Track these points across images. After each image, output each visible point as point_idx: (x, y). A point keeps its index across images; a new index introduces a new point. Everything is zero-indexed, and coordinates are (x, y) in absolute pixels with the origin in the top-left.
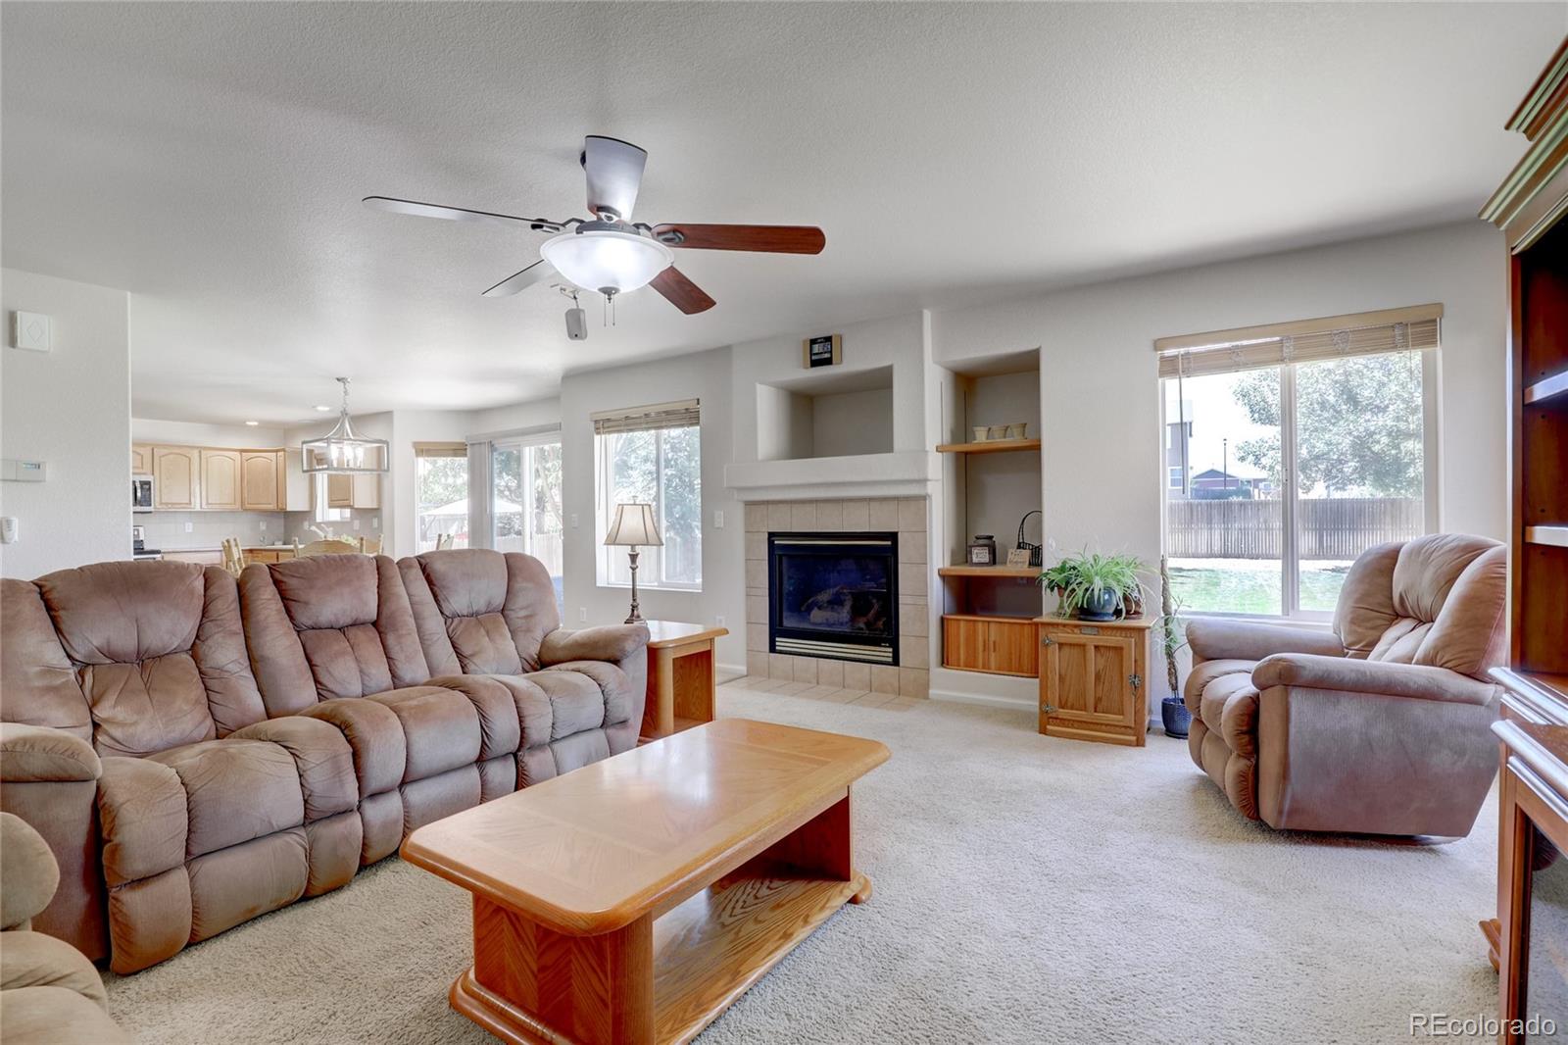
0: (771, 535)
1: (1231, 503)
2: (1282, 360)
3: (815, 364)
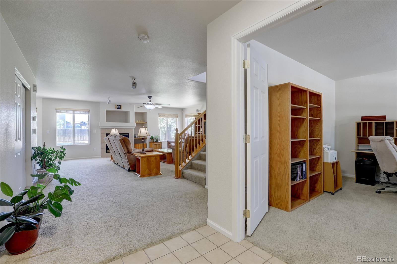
0: (106, 133)
2: (168, 117)
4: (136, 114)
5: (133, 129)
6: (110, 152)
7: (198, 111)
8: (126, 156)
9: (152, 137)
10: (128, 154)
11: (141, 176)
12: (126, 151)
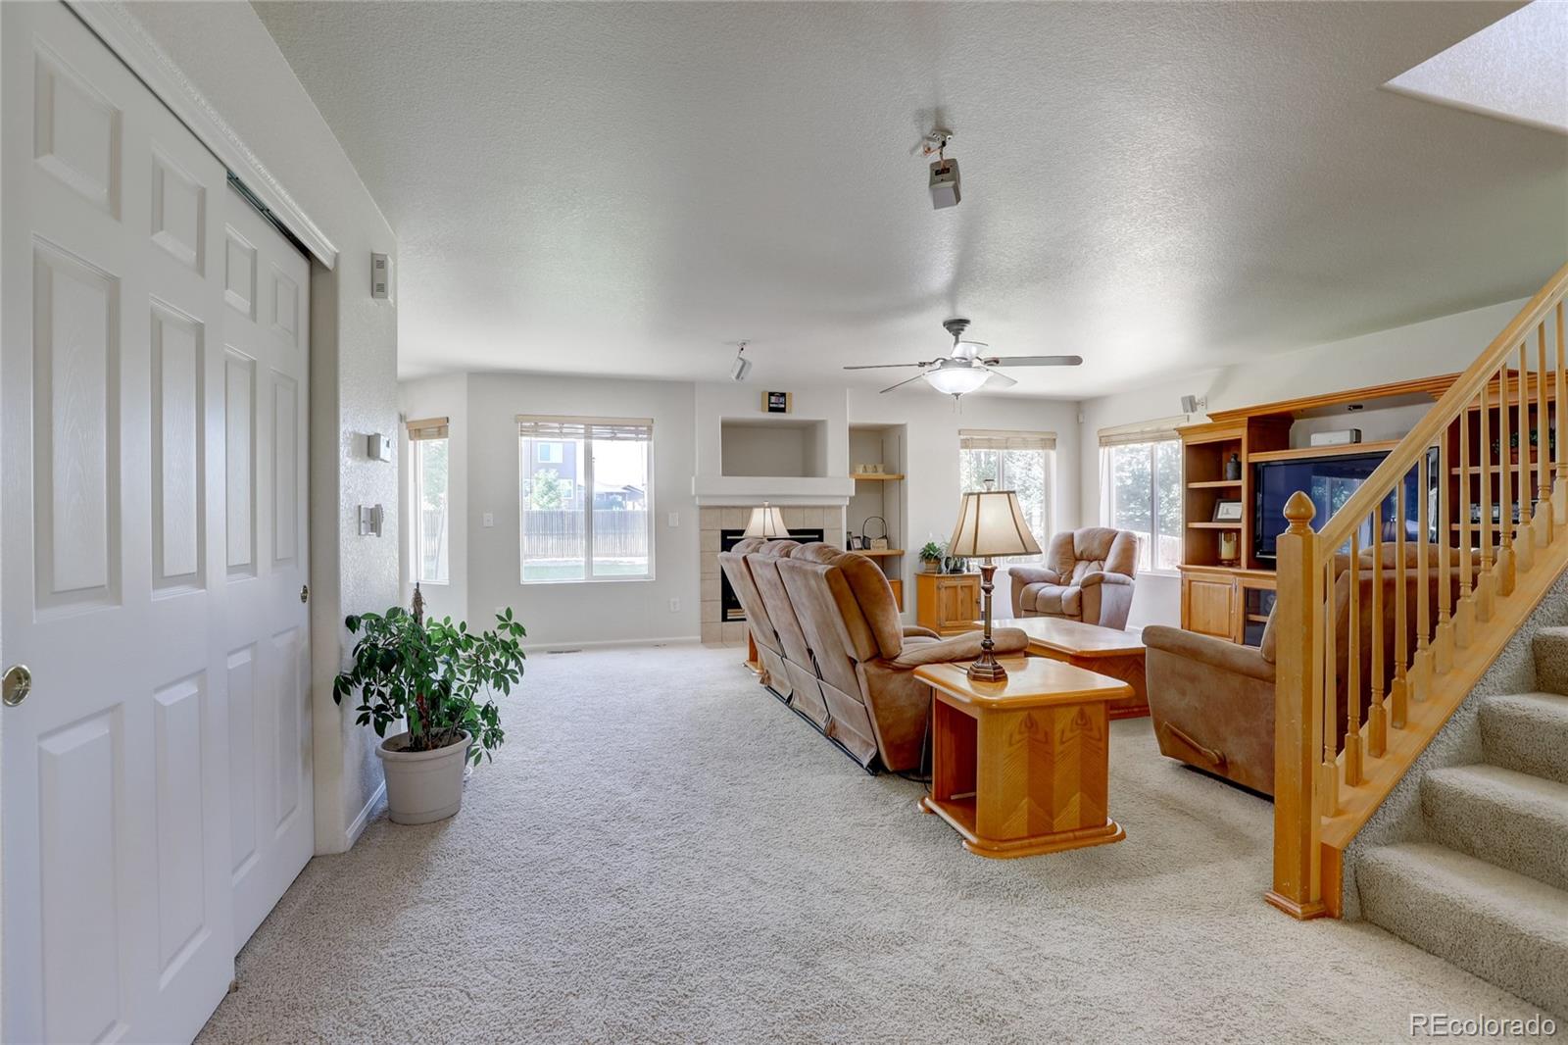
0: (723, 532)
1: (614, 513)
2: (1007, 448)
3: (771, 410)
4: (856, 433)
5: (840, 507)
6: (744, 620)
7: (1191, 404)
8: (862, 679)
9: (930, 546)
10: (873, 669)
11: (986, 843)
12: (865, 649)
